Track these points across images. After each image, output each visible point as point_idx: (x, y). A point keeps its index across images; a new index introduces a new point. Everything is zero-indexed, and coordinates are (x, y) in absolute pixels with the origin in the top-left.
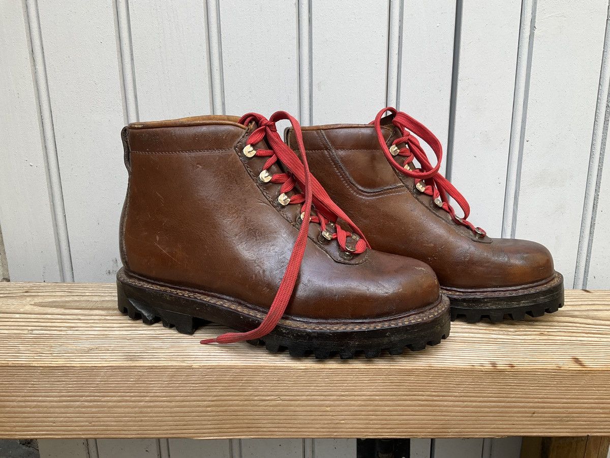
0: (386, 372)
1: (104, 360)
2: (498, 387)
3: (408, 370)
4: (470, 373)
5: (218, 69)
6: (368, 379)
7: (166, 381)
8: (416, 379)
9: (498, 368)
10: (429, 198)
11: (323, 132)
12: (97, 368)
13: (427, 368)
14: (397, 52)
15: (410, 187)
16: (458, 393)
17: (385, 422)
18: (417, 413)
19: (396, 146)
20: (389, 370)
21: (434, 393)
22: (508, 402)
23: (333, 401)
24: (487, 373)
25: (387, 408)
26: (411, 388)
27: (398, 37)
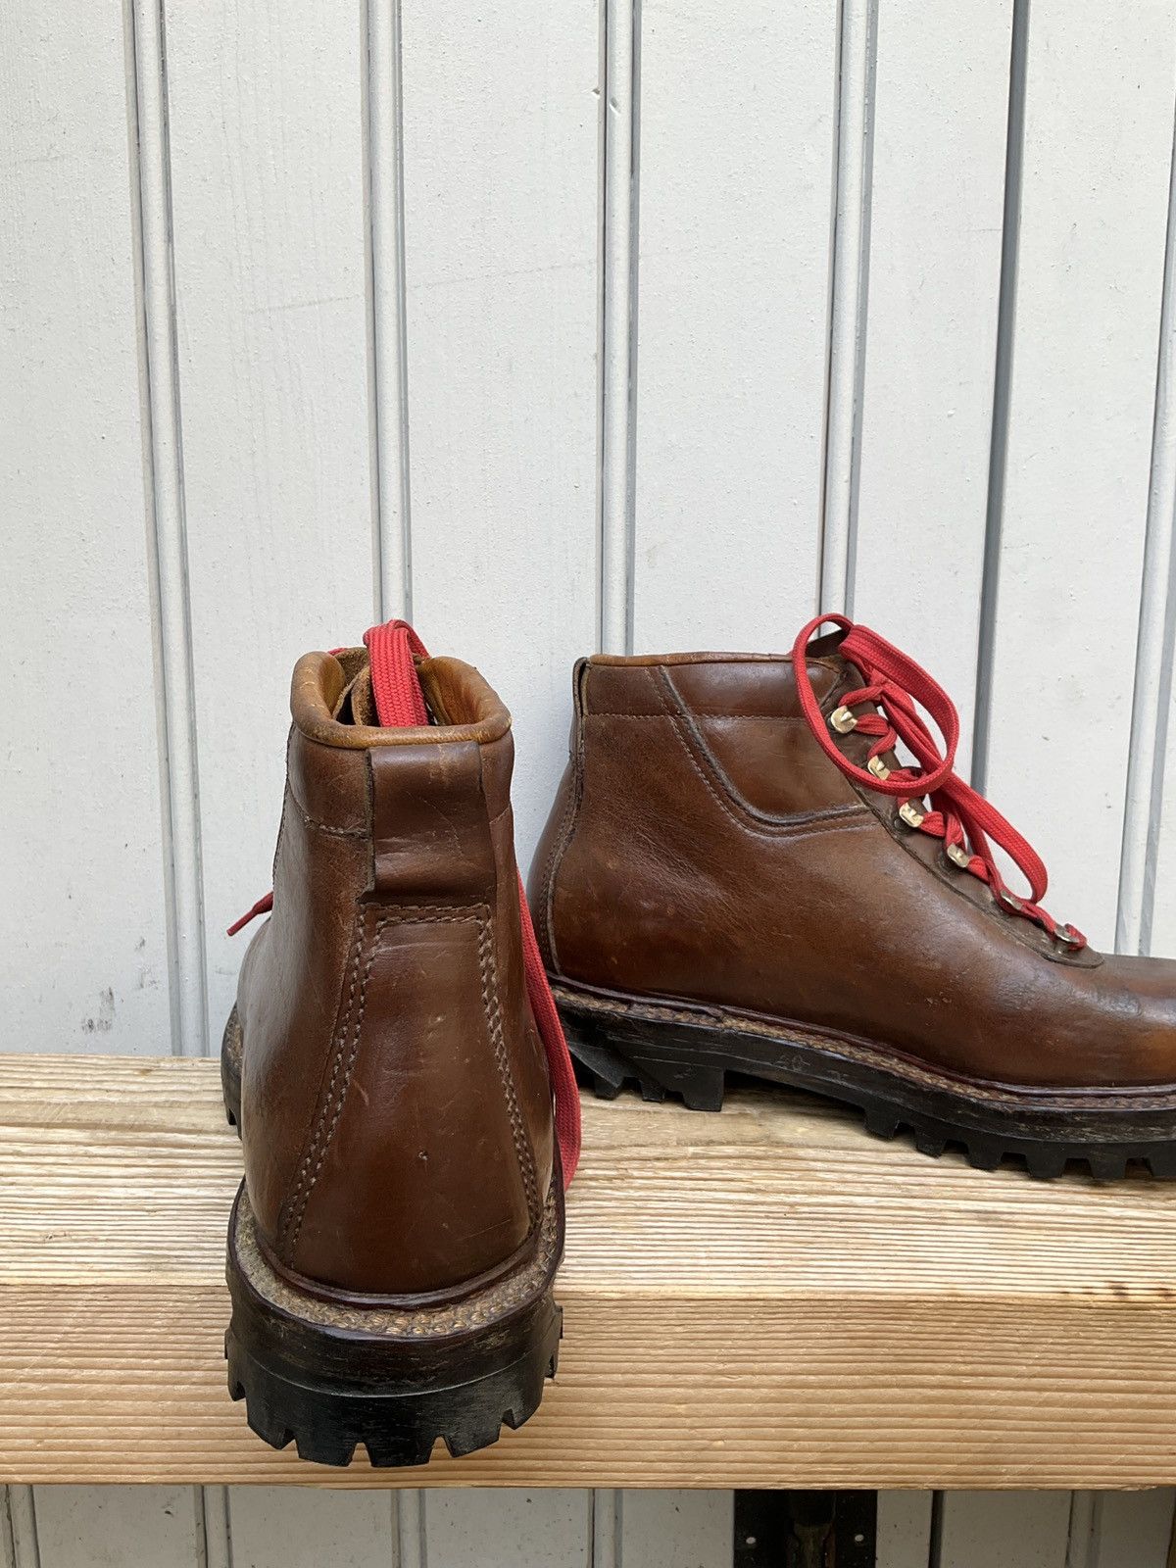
0: (839, 1310)
1: (87, 1267)
2: (1134, 1350)
3: (895, 1304)
4: (1057, 1311)
5: (398, 509)
6: (788, 1328)
8: (915, 1329)
9: (1132, 1298)
10: (935, 844)
11: (665, 670)
12: (67, 1289)
13: (946, 1299)
14: (846, 477)
15: (883, 813)
16: (1027, 1365)
17: (832, 1445)
18: (917, 1421)
19: (849, 709)
20: (845, 1304)
21: (963, 1368)
22: (1159, 1392)
23: (695, 1386)
24: (1103, 1311)
25: (837, 1408)
26: (902, 1352)
27: (850, 441)
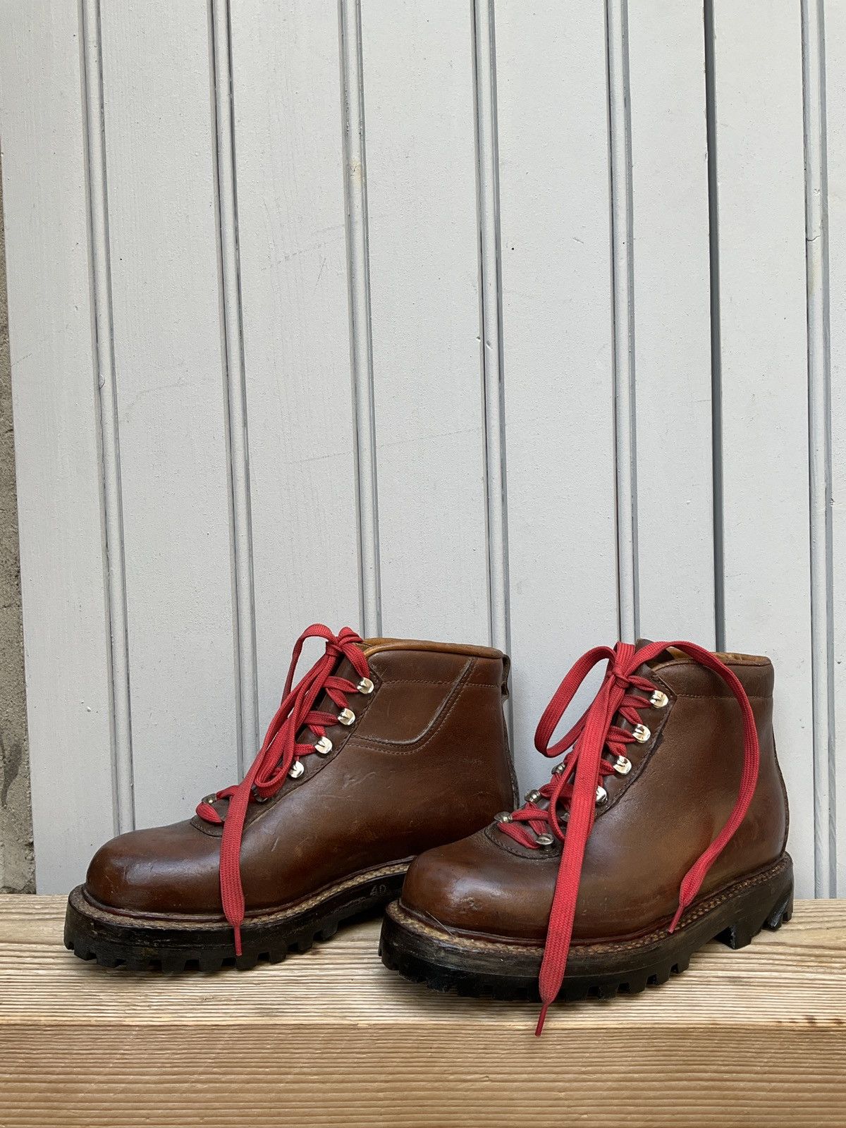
0: (648, 1034)
1: (229, 1015)
2: (822, 1056)
3: (681, 1030)
4: (775, 1033)
5: (373, 566)
6: (621, 1045)
7: (320, 1049)
8: (694, 1045)
9: (819, 1025)
12: (219, 1027)
13: (711, 1026)
14: (630, 539)
16: (761, 1066)
17: (650, 1117)
18: (699, 1102)
20: (652, 1030)
21: (723, 1068)
22: (840, 1082)
23: (570, 1081)
24: (802, 1033)
25: (652, 1094)
26: (686, 1059)
27: (631, 519)
